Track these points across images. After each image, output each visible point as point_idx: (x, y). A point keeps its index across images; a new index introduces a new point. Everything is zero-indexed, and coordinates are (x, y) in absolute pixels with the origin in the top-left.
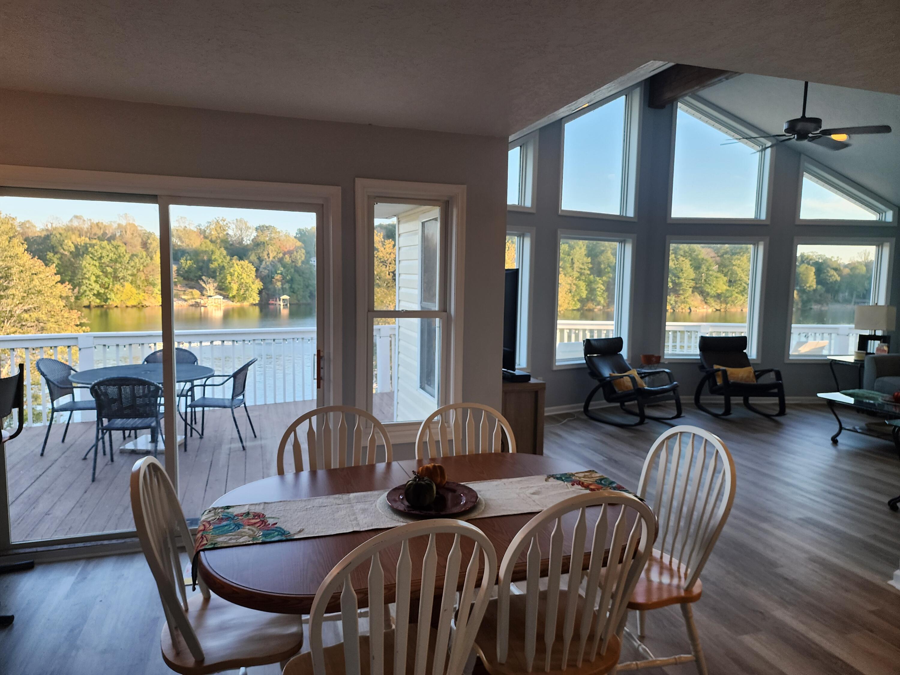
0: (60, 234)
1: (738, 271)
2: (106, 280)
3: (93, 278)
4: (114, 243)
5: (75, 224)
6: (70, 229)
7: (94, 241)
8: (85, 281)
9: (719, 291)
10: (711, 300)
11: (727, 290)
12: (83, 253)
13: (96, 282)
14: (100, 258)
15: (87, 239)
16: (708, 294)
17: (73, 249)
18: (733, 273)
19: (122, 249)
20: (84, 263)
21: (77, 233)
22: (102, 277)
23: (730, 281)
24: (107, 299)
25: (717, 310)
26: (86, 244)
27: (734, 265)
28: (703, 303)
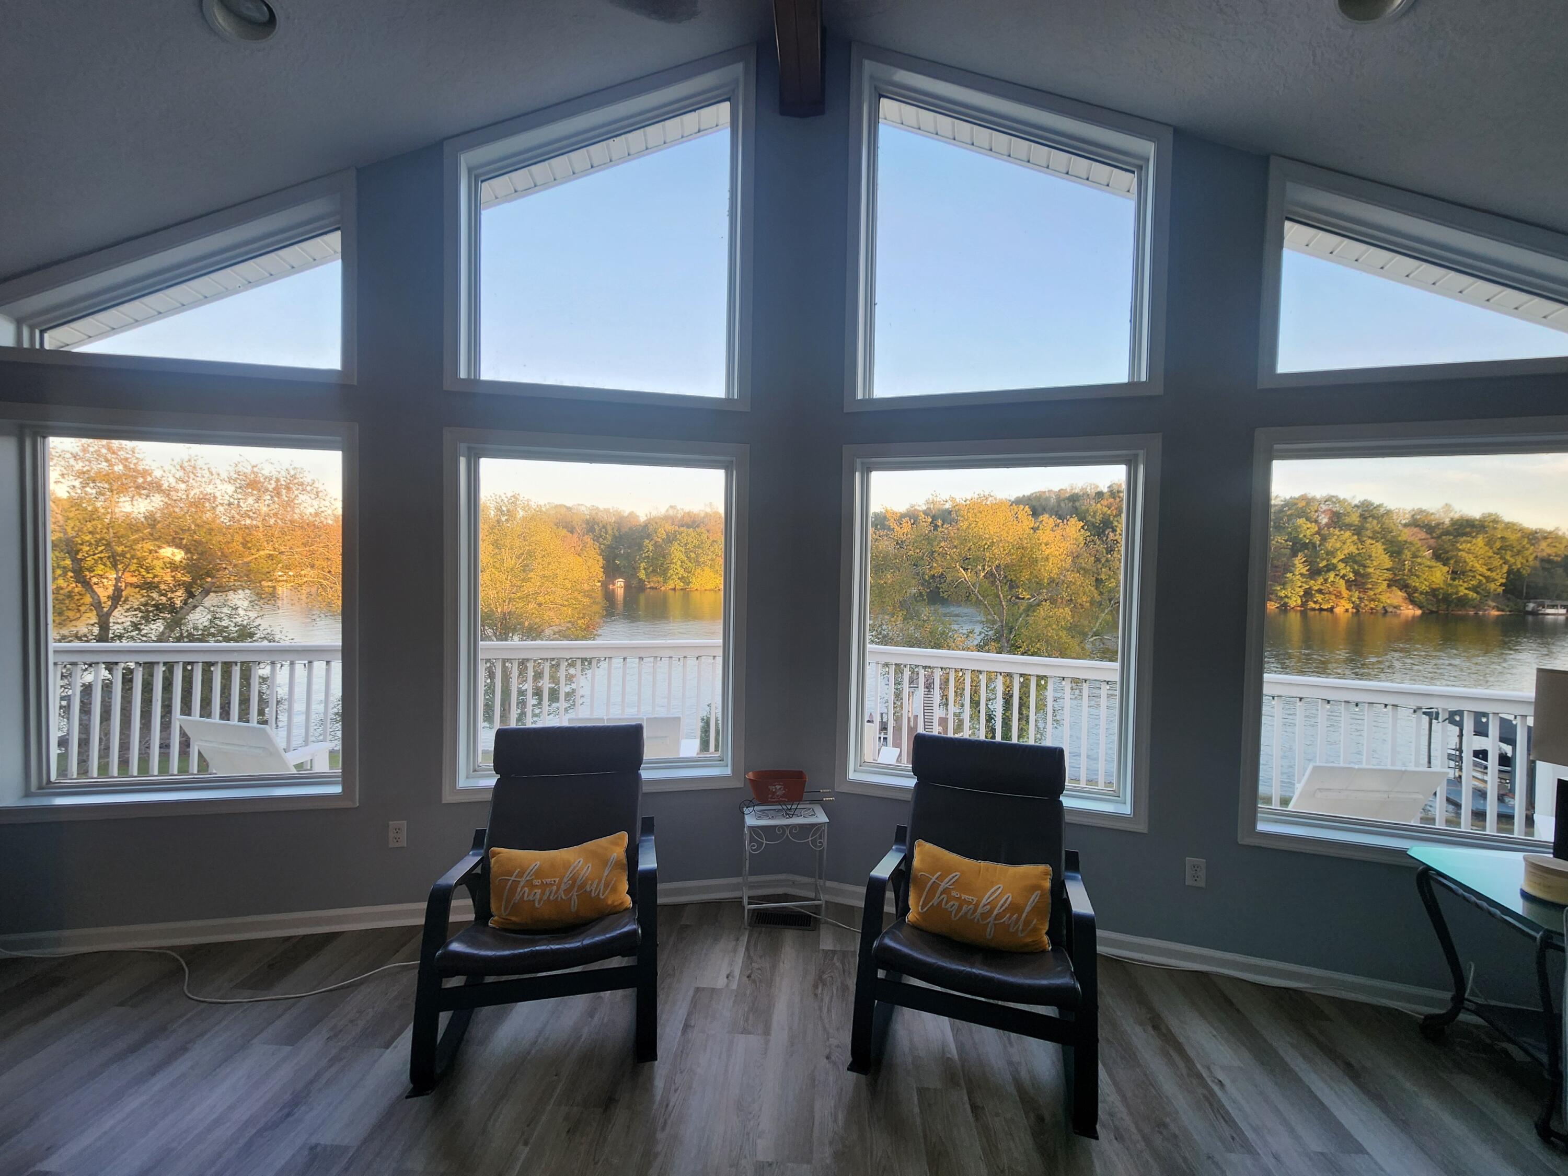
0: (656, 523)
1: (1469, 558)
2: (690, 564)
3: (679, 563)
4: (698, 530)
5: (671, 513)
6: (666, 518)
7: (682, 529)
8: (672, 566)
9: (1434, 586)
12: (673, 540)
13: (681, 566)
14: (686, 544)
15: (677, 527)
16: (1415, 589)
17: (664, 536)
18: (1461, 561)
19: (704, 536)
20: (673, 549)
21: (670, 521)
22: (687, 562)
23: (1453, 572)
24: (690, 582)
26: (675, 531)
27: (1460, 550)
28: (1407, 601)
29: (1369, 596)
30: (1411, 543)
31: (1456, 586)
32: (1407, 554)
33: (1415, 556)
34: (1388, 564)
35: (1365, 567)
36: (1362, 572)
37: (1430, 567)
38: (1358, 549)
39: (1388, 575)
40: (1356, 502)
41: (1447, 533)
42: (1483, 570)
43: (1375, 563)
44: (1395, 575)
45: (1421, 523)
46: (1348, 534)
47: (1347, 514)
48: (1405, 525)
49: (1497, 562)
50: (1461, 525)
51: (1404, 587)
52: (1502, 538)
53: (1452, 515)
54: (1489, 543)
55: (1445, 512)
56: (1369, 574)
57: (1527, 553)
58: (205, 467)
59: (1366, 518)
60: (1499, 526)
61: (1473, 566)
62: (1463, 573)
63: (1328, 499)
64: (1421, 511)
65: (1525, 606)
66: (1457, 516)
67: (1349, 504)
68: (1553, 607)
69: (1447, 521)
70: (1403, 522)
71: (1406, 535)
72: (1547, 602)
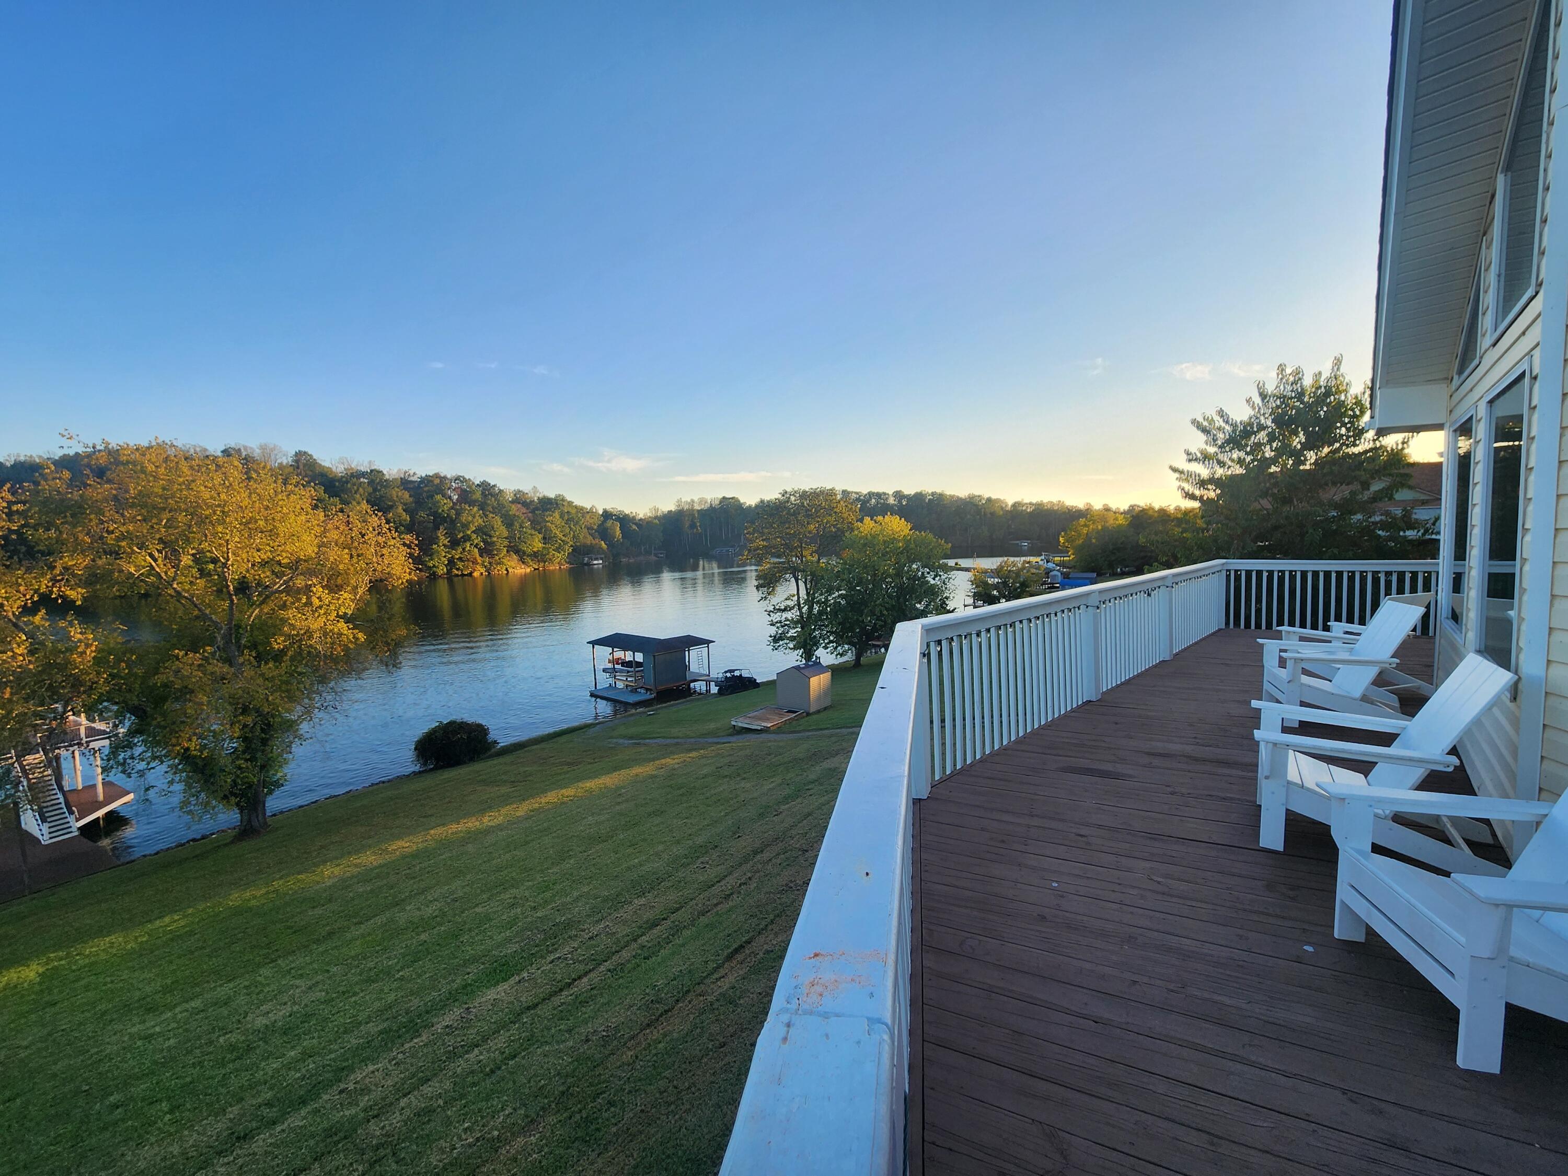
1: (553, 527)
9: (535, 550)
10: (528, 560)
11: (543, 548)
16: (524, 553)
18: (548, 530)
23: (544, 538)
25: (535, 569)
27: (549, 522)
28: (520, 563)
29: (496, 560)
30: (518, 516)
31: (548, 549)
32: (517, 525)
33: (521, 527)
34: (506, 534)
35: (491, 537)
36: (489, 540)
37: (532, 535)
38: (484, 522)
39: (506, 543)
40: (477, 482)
41: (537, 509)
42: (561, 536)
43: (497, 534)
44: (510, 542)
45: (520, 499)
46: (476, 509)
47: (472, 492)
48: (513, 502)
49: (567, 530)
50: (545, 503)
51: (517, 552)
52: (568, 512)
53: (538, 495)
54: (562, 516)
55: (534, 493)
56: (494, 542)
57: (581, 522)
59: (486, 496)
60: (565, 503)
61: (556, 534)
62: (550, 538)
63: (457, 478)
64: (519, 491)
65: (583, 560)
66: (541, 496)
67: (473, 483)
68: (596, 559)
69: (536, 499)
70: (510, 499)
71: (514, 509)
72: (594, 556)
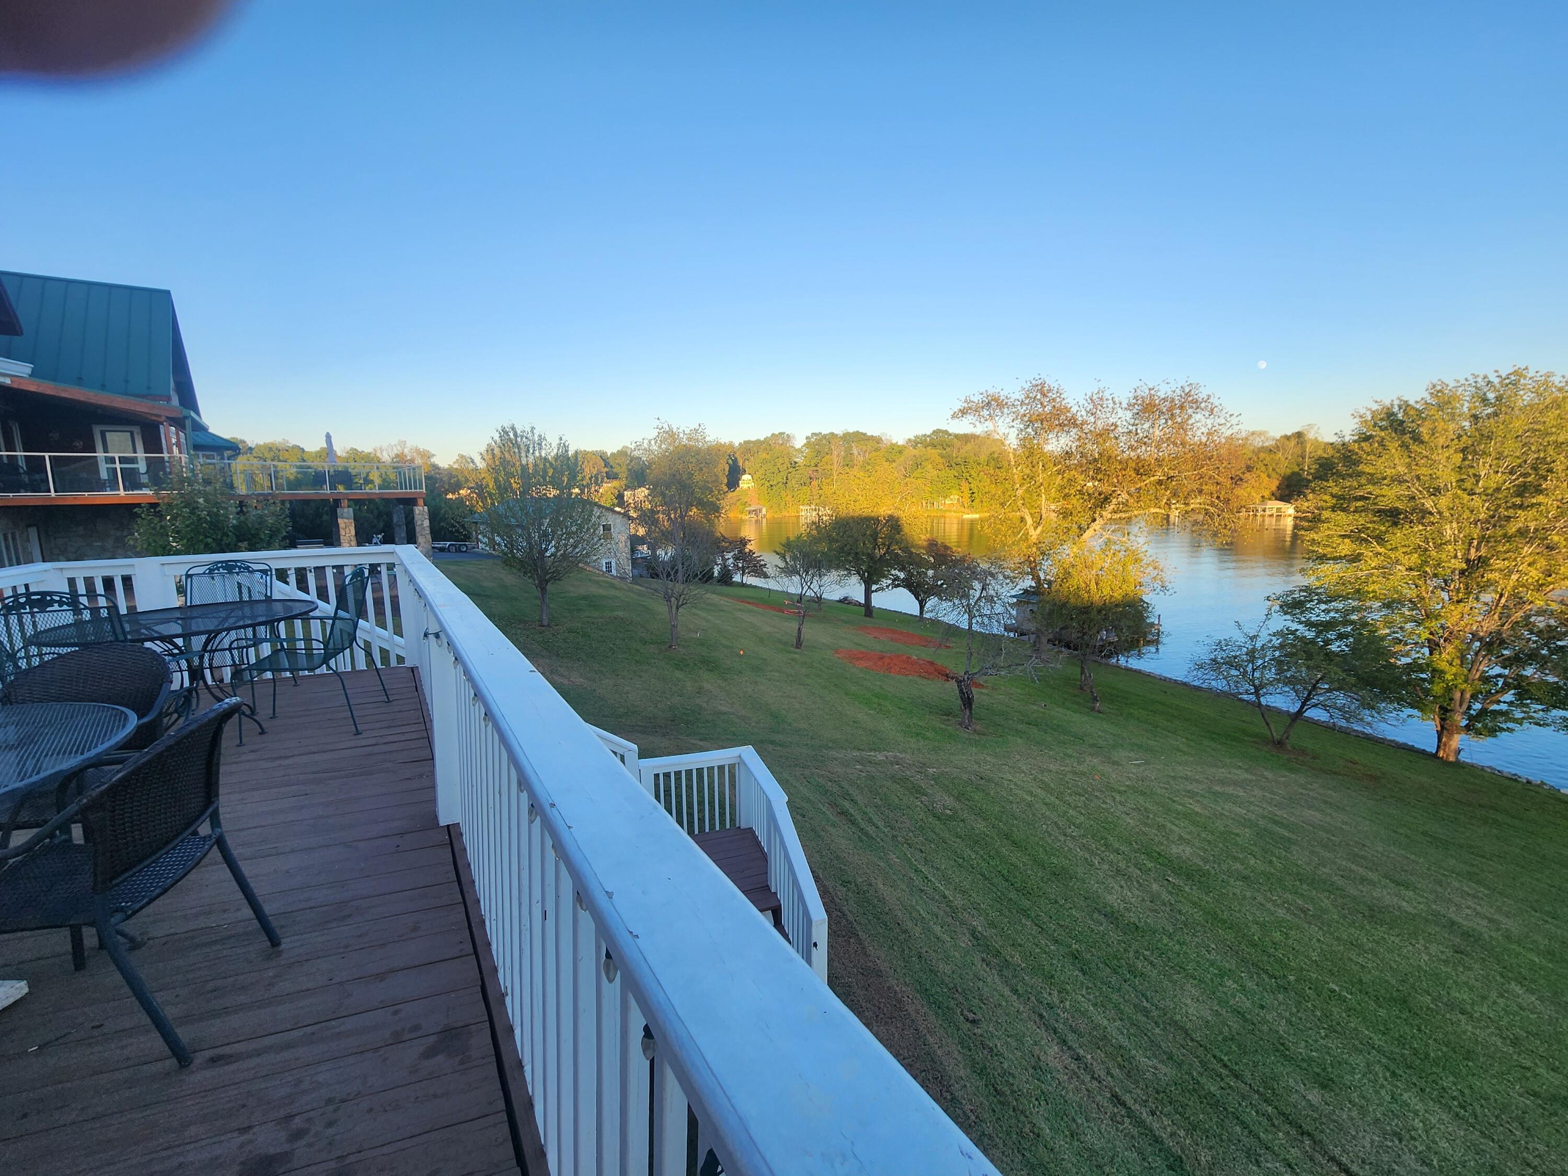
58: (1110, 398)
